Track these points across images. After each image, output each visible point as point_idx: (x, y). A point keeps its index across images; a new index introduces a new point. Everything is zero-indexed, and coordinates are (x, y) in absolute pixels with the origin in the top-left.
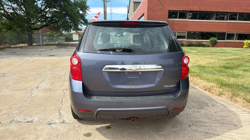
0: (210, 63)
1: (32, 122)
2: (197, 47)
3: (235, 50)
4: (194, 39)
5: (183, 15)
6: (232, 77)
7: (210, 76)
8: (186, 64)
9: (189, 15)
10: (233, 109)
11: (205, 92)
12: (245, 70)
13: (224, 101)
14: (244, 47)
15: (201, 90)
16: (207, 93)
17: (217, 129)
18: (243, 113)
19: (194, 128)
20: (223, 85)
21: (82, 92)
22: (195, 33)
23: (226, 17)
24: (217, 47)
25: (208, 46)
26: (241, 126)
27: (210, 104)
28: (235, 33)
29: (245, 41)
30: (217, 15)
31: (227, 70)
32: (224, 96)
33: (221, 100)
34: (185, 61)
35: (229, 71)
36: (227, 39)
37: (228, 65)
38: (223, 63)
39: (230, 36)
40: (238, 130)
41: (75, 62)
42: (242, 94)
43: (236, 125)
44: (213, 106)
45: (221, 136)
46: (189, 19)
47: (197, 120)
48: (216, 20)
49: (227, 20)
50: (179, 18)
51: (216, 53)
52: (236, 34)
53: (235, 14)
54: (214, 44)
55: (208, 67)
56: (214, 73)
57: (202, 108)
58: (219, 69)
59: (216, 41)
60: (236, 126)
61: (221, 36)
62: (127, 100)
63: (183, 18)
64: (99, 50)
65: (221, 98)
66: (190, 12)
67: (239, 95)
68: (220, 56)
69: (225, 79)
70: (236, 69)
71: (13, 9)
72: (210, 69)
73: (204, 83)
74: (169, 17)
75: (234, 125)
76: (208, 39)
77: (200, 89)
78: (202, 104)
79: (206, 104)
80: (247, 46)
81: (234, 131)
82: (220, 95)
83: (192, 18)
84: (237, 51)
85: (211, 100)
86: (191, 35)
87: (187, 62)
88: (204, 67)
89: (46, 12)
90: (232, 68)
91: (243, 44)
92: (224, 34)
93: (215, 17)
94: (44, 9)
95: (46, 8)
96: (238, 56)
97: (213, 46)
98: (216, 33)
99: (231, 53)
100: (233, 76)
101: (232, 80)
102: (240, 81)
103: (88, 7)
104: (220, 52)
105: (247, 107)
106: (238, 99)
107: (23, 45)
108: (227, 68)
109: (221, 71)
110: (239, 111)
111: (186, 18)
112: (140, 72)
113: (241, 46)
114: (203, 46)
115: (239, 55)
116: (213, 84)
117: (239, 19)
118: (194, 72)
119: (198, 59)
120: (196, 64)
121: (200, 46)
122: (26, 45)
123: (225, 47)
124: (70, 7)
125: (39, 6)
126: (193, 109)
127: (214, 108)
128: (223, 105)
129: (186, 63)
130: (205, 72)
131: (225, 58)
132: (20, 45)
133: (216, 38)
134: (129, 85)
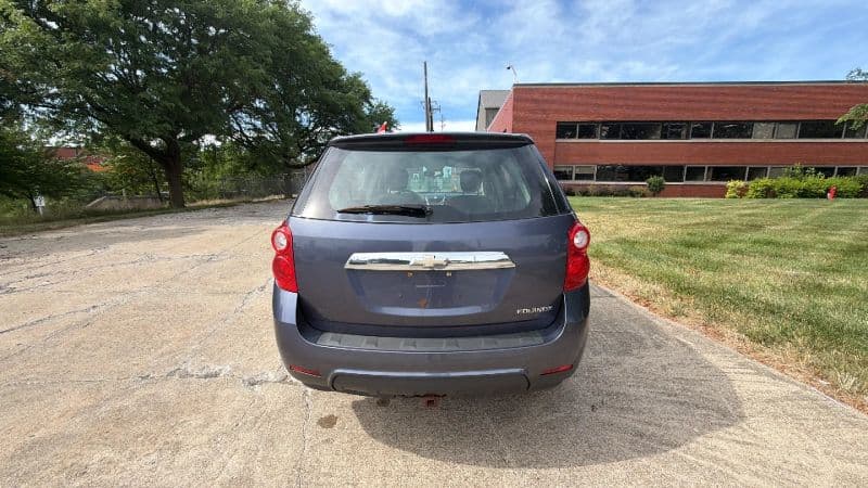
0: (647, 234)
1: (216, 375)
2: (618, 198)
3: (708, 204)
4: (612, 180)
5: (587, 130)
6: (705, 268)
7: (648, 266)
8: (581, 249)
9: (602, 131)
10: (712, 358)
11: (637, 305)
12: (735, 252)
13: (685, 331)
14: (728, 195)
15: (627, 300)
16: (640, 308)
17: (671, 423)
18: (742, 371)
19: (604, 415)
20: (681, 289)
21: (294, 323)
22: (614, 168)
23: (684, 133)
24: (664, 196)
25: (644, 196)
26: (742, 417)
27: (649, 343)
28: (707, 167)
29: (730, 184)
30: (665, 129)
31: (691, 251)
32: (686, 320)
33: (678, 331)
34: (579, 240)
35: (695, 253)
36: (687, 179)
37: (692, 239)
38: (679, 234)
39: (695, 173)
40: (732, 430)
41: (282, 242)
42: (733, 317)
43: (724, 412)
44: (658, 347)
45: (684, 448)
46: (602, 138)
47: (615, 389)
48: (661, 138)
49: (687, 138)
50: (580, 137)
51: (662, 209)
52: (709, 168)
53: (707, 125)
54: (657, 191)
55: (644, 244)
56: (659, 259)
57: (627, 352)
58: (670, 248)
59: (661, 184)
60: (725, 414)
61: (674, 172)
62: (412, 349)
63: (589, 137)
64: (339, 212)
65: (677, 325)
66: (604, 123)
67: (726, 319)
68: (672, 216)
69: (687, 274)
70: (714, 248)
71: (256, 129)
72: (649, 248)
73: (633, 283)
74: (558, 136)
75: (718, 410)
76: (643, 181)
77: (622, 297)
78: (629, 341)
79: (640, 341)
80: (734, 194)
81: (721, 433)
82: (674, 316)
83: (608, 137)
84: (712, 204)
85: (652, 329)
86: (605, 173)
87: (584, 242)
88: (634, 243)
89: (317, 134)
90: (701, 247)
91: (725, 189)
92: (681, 168)
93: (659, 132)
94: (314, 128)
95: (316, 126)
96: (715, 218)
97: (654, 196)
98: (661, 167)
99: (697, 209)
100: (708, 265)
101: (705, 278)
102: (726, 280)
103: (396, 122)
104: (672, 209)
105: (752, 355)
106: (723, 329)
107: (276, 197)
108: (689, 245)
109: (676, 254)
110: (731, 365)
111: (595, 137)
112: (449, 271)
113: (721, 193)
114: (632, 195)
115: (720, 214)
116: (657, 287)
117: (716, 136)
118: (610, 256)
119: (620, 225)
120: (614, 237)
121: (624, 195)
122: (283, 196)
123: (682, 196)
124: (360, 122)
125: (305, 123)
126: (604, 355)
127: (660, 352)
128: (684, 345)
129: (579, 246)
130: (635, 255)
131: (685, 222)
132: (271, 197)
133: (661, 178)
134: (419, 307)
